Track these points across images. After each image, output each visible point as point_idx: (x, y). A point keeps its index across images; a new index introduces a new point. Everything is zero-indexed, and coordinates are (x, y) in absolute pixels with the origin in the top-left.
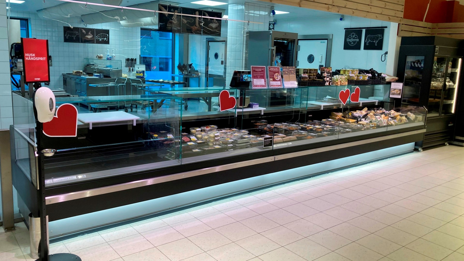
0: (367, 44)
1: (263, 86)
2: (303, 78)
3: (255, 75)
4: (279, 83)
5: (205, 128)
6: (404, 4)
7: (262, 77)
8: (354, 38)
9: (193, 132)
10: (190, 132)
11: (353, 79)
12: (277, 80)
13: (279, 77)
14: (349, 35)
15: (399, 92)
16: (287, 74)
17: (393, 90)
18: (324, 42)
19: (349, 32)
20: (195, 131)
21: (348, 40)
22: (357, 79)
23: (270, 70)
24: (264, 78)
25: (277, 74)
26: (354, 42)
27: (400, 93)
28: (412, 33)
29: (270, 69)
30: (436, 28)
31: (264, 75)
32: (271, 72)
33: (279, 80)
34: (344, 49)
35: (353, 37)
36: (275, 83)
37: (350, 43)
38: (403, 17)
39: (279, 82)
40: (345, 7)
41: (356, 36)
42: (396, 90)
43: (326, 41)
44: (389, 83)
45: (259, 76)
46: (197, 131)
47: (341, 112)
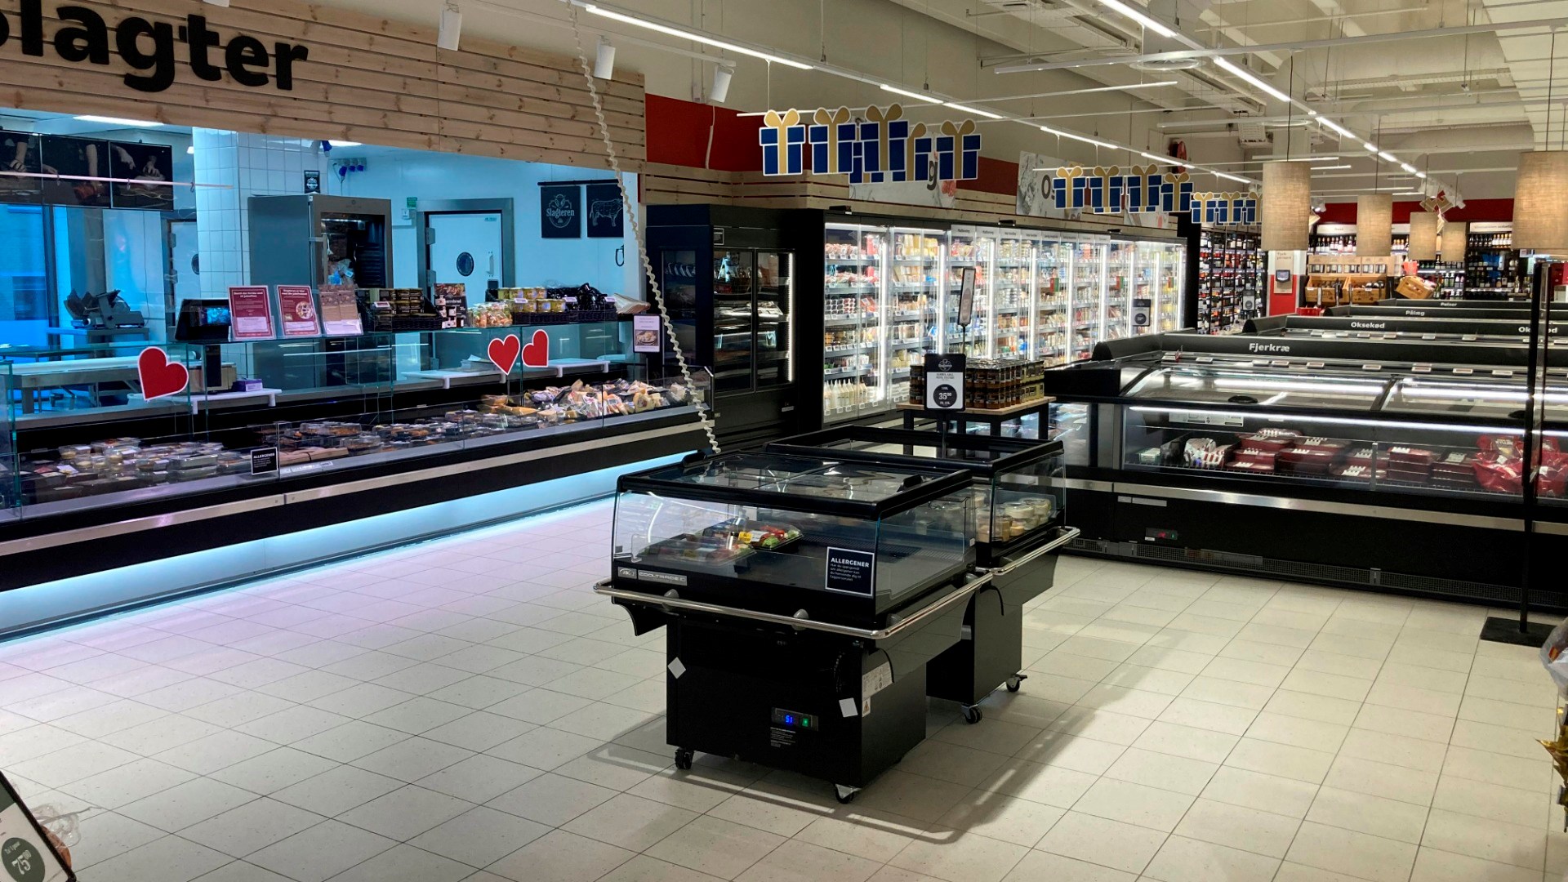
0: (595, 224)
1: (263, 334)
2: (380, 311)
3: (240, 308)
4: (310, 326)
5: (104, 445)
6: (644, 129)
7: (261, 312)
8: (563, 209)
9: (68, 456)
10: (60, 456)
11: (527, 310)
12: (304, 317)
13: (311, 311)
14: (552, 201)
15: (655, 337)
16: (332, 303)
17: (642, 334)
18: (494, 219)
19: (550, 191)
20: (74, 453)
21: (550, 213)
22: (537, 310)
23: (283, 296)
24: (265, 315)
25: (302, 304)
26: (565, 218)
27: (656, 340)
28: (677, 196)
29: (282, 292)
30: (740, 183)
31: (264, 306)
32: (286, 299)
33: (312, 319)
34: (543, 237)
35: (560, 206)
36: (299, 326)
37: (556, 220)
38: (645, 158)
39: (311, 323)
40: (477, 139)
41: (567, 204)
42: (646, 335)
43: (498, 215)
44: (628, 318)
45: (250, 311)
46: (78, 453)
47: (507, 394)
